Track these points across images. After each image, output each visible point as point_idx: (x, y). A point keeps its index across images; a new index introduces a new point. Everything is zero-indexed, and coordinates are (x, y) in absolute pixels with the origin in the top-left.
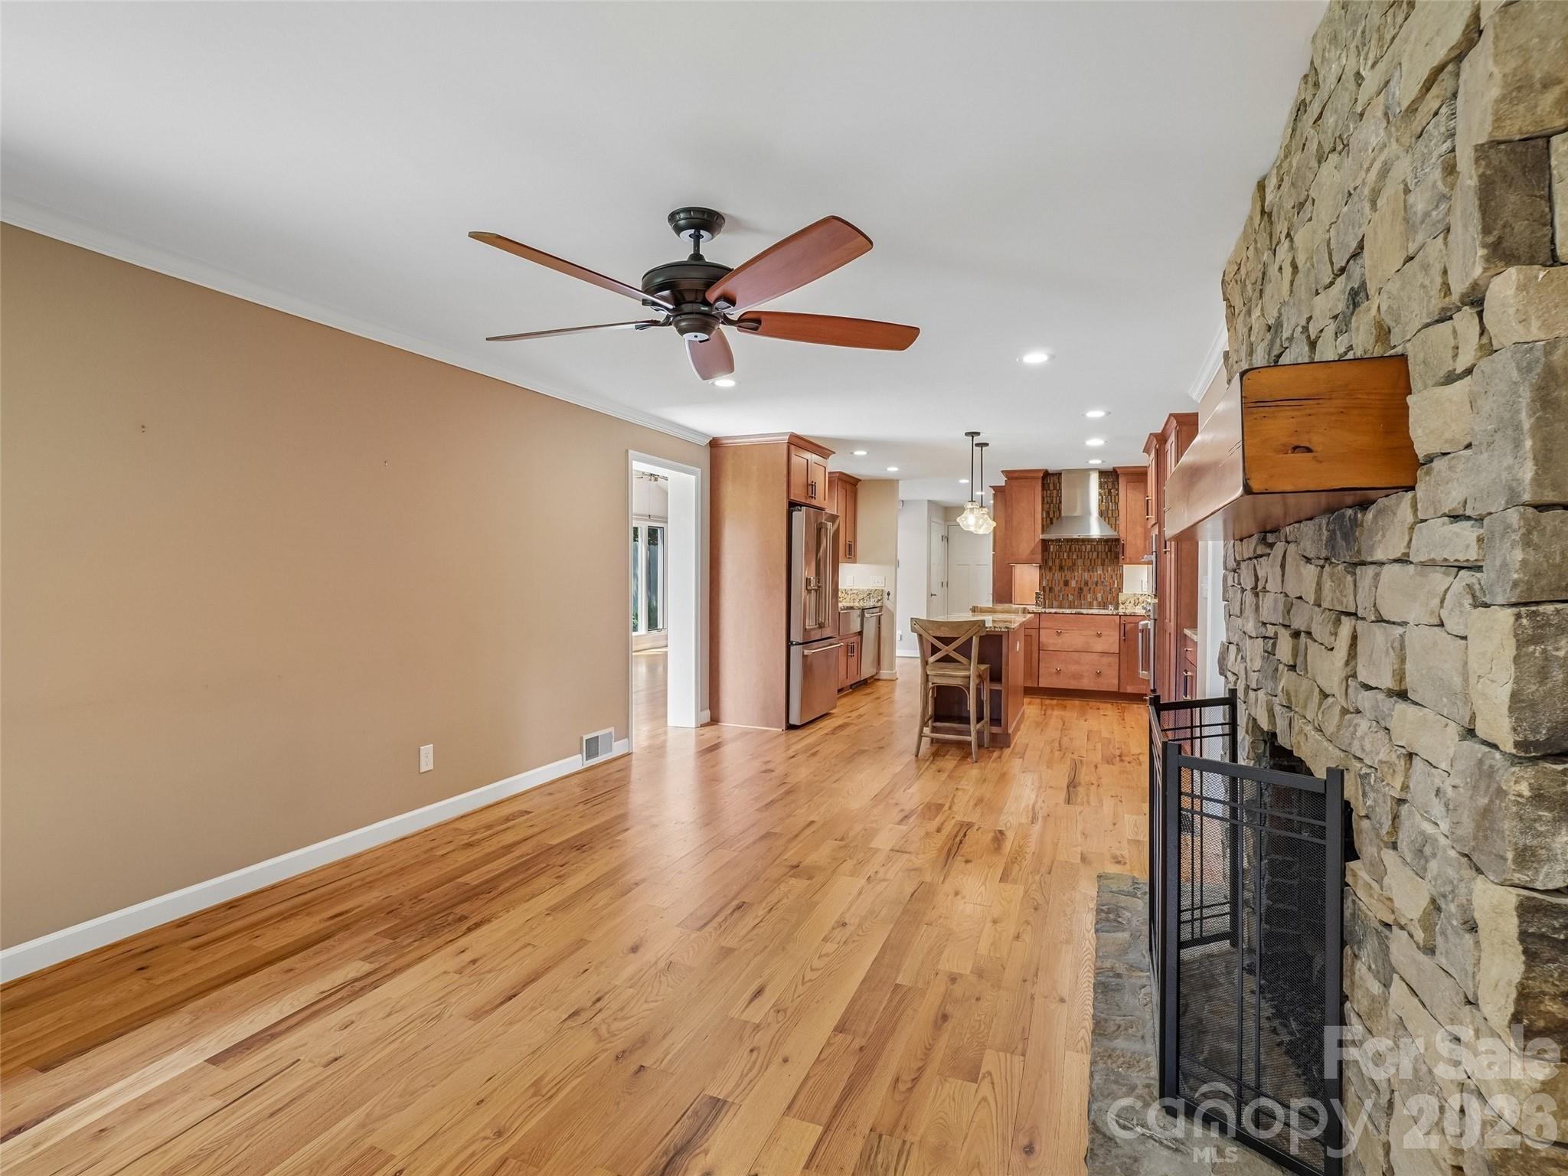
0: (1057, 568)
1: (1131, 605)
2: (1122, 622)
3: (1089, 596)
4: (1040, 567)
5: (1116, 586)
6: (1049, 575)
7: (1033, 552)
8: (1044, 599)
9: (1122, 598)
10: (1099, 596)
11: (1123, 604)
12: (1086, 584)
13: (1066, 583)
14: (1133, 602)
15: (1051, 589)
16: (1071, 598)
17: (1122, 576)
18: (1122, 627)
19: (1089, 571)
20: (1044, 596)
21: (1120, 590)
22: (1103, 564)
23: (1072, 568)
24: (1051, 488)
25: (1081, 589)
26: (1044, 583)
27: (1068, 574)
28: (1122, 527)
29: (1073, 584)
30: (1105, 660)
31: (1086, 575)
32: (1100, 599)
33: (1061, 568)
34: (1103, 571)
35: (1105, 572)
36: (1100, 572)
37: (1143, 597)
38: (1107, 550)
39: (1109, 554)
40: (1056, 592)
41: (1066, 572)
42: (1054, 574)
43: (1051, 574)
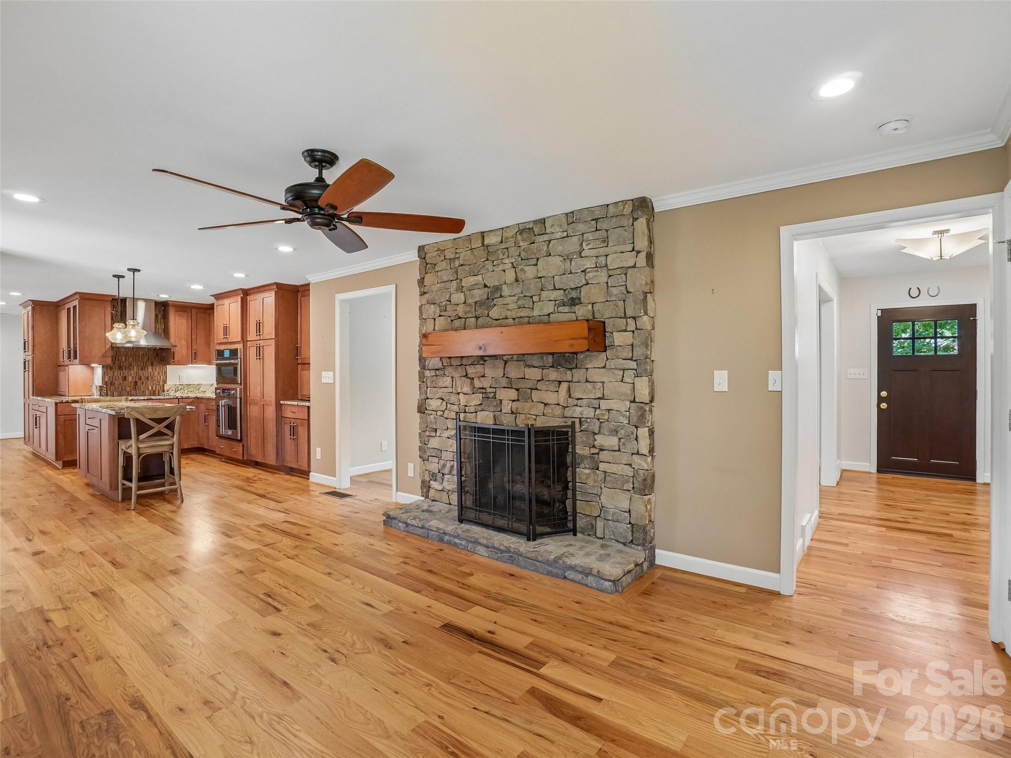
0: (117, 368)
1: (173, 392)
3: (142, 387)
4: (105, 367)
5: (162, 379)
6: (110, 373)
8: (107, 390)
9: (166, 388)
10: (150, 386)
11: (168, 391)
12: (140, 379)
13: (125, 378)
14: (174, 390)
15: (112, 384)
16: (128, 389)
17: (166, 373)
19: (142, 369)
20: (107, 388)
21: (165, 382)
22: (152, 365)
23: (130, 367)
25: (136, 382)
26: (106, 379)
27: (126, 373)
28: (172, 340)
29: (130, 379)
31: (141, 373)
32: (150, 389)
33: (120, 368)
34: (152, 369)
35: (154, 370)
36: (150, 370)
37: (181, 387)
38: (155, 355)
39: (157, 358)
40: (116, 385)
41: (124, 371)
42: (114, 372)
43: (112, 372)
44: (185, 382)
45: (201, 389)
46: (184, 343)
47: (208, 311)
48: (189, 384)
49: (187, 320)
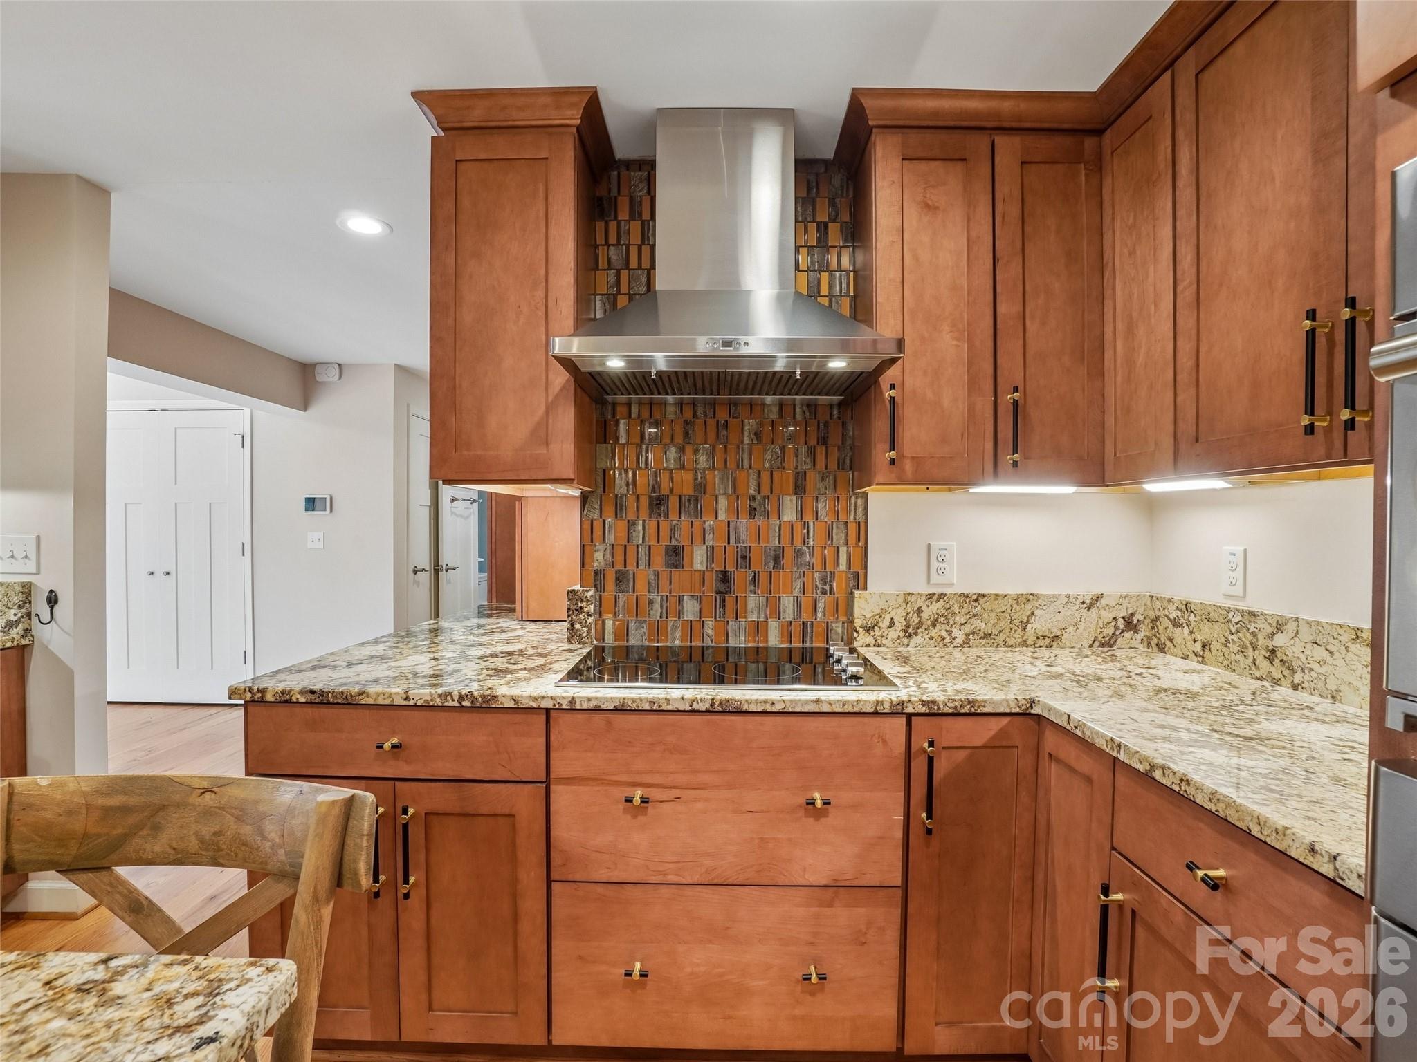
0: (644, 501)
1: (893, 634)
2: (920, 743)
3: (752, 601)
4: (585, 499)
5: (843, 566)
6: (615, 532)
7: (541, 434)
8: (599, 613)
9: (864, 608)
10: (788, 604)
11: (869, 630)
12: (744, 558)
13: (676, 555)
14: (899, 626)
15: (621, 579)
16: (690, 609)
17: (862, 530)
18: (919, 767)
19: (752, 512)
20: (598, 602)
21: (858, 580)
22: (799, 489)
24: (623, 215)
25: (725, 578)
26: (599, 558)
27: (680, 525)
28: (887, 326)
29: (699, 559)
30: (844, 917)
31: (744, 527)
32: (788, 615)
33: (657, 499)
34: (801, 513)
35: (808, 517)
36: (789, 515)
37: (937, 607)
38: (813, 442)
39: (821, 450)
40: (641, 588)
41: (674, 517)
42: (631, 524)
43: (622, 524)
44: (957, 581)
45: (1037, 626)
46: (948, 345)
47: (1089, 143)
48: (972, 590)
49: (970, 204)
